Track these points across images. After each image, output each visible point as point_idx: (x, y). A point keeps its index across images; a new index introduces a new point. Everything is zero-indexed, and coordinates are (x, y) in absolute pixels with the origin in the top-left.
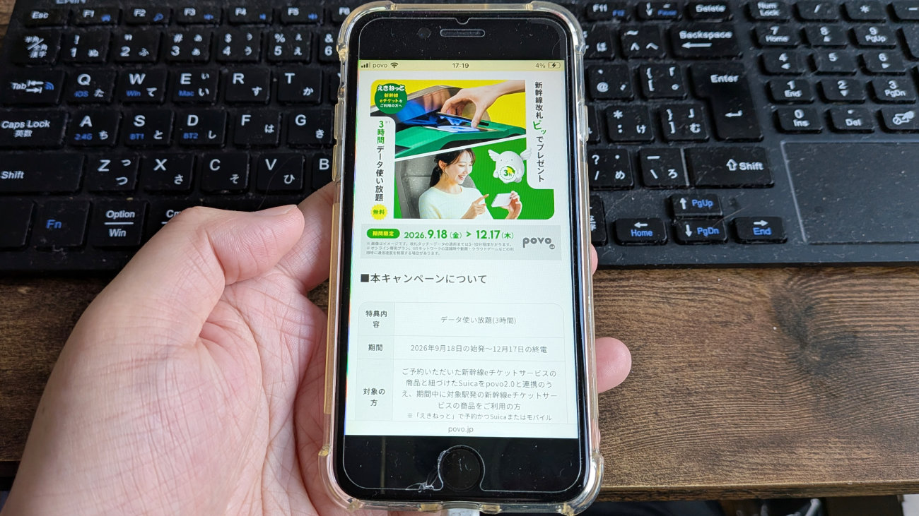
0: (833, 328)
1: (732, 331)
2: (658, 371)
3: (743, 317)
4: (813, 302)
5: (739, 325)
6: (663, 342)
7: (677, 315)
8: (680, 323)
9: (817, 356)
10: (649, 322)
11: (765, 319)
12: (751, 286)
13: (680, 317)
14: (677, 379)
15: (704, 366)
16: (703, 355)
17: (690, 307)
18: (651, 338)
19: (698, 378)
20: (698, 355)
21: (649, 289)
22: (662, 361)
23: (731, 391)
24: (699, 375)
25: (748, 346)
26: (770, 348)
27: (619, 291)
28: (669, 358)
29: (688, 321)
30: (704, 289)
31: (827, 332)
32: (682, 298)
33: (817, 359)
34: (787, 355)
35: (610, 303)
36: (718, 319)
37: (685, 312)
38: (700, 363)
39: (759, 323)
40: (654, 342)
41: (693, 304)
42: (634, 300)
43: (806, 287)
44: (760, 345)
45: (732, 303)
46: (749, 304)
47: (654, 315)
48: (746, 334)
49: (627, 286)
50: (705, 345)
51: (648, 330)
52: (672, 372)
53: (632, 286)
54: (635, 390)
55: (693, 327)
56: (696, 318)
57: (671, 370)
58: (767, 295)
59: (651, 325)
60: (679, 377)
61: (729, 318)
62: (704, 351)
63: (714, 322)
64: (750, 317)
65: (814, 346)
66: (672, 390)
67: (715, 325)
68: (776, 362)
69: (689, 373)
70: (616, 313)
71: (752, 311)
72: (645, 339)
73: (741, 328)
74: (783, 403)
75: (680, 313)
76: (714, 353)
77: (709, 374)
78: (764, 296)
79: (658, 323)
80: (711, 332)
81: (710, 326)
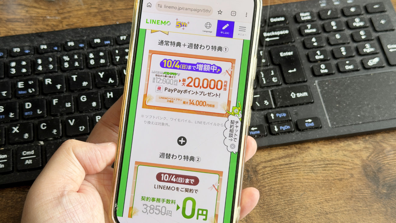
0: (392, 176)
1: (344, 182)
2: (312, 205)
3: (349, 176)
4: (381, 165)
5: (347, 179)
6: (313, 191)
7: (318, 178)
8: (320, 181)
9: (385, 190)
10: (305, 182)
11: (359, 175)
12: (352, 160)
13: (319, 178)
14: (321, 207)
15: (332, 200)
16: (332, 195)
17: (324, 173)
18: (307, 190)
19: (330, 206)
20: (329, 195)
21: (304, 167)
22: (313, 200)
23: (346, 210)
24: (330, 205)
25: (352, 189)
26: (362, 189)
27: (289, 169)
28: (316, 198)
29: (323, 180)
30: (329, 164)
31: (389, 179)
32: (320, 169)
33: (385, 191)
34: (371, 191)
35: (286, 176)
36: (338, 178)
37: (322, 176)
38: (330, 199)
39: (356, 178)
40: (308, 191)
41: (325, 172)
42: (297, 173)
43: (378, 159)
44: (358, 188)
45: (343, 170)
46: (351, 169)
47: (307, 179)
48: (351, 183)
49: (293, 167)
50: (332, 190)
51: (305, 186)
52: (318, 205)
53: (296, 166)
54: (301, 215)
55: (326, 183)
56: (327, 178)
57: (317, 204)
58: (360, 164)
59: (306, 184)
60: (321, 206)
61: (342, 177)
62: (332, 193)
63: (335, 179)
64: (352, 176)
65: (383, 186)
66: (318, 213)
67: (336, 181)
68: (366, 195)
69: (326, 204)
70: (290, 180)
71: (353, 172)
72: (304, 191)
73: (348, 181)
74: (370, 213)
75: (319, 177)
76: (336, 194)
77: (335, 204)
78: (358, 165)
79: (309, 183)
80: (334, 184)
81: (333, 181)
